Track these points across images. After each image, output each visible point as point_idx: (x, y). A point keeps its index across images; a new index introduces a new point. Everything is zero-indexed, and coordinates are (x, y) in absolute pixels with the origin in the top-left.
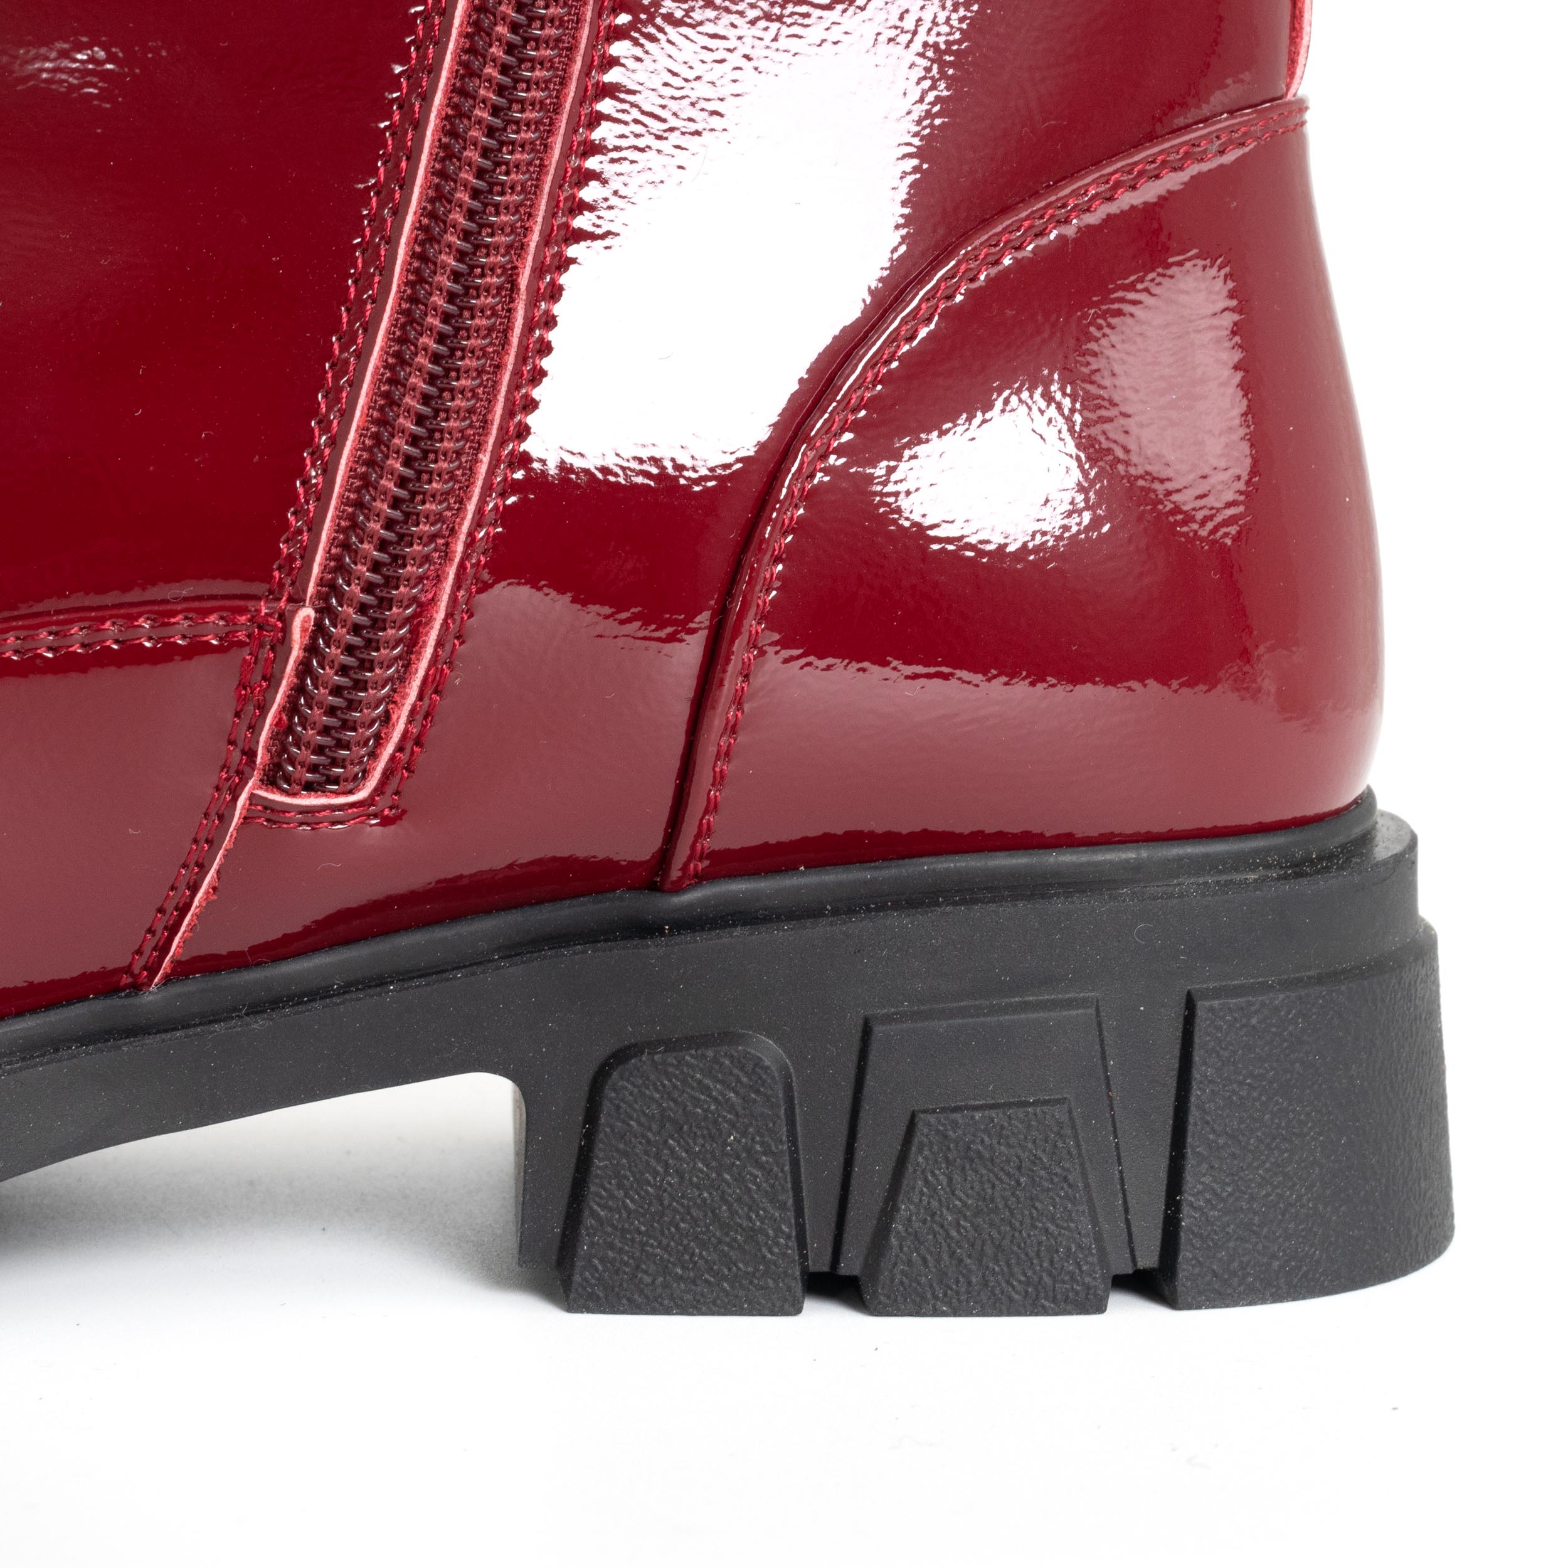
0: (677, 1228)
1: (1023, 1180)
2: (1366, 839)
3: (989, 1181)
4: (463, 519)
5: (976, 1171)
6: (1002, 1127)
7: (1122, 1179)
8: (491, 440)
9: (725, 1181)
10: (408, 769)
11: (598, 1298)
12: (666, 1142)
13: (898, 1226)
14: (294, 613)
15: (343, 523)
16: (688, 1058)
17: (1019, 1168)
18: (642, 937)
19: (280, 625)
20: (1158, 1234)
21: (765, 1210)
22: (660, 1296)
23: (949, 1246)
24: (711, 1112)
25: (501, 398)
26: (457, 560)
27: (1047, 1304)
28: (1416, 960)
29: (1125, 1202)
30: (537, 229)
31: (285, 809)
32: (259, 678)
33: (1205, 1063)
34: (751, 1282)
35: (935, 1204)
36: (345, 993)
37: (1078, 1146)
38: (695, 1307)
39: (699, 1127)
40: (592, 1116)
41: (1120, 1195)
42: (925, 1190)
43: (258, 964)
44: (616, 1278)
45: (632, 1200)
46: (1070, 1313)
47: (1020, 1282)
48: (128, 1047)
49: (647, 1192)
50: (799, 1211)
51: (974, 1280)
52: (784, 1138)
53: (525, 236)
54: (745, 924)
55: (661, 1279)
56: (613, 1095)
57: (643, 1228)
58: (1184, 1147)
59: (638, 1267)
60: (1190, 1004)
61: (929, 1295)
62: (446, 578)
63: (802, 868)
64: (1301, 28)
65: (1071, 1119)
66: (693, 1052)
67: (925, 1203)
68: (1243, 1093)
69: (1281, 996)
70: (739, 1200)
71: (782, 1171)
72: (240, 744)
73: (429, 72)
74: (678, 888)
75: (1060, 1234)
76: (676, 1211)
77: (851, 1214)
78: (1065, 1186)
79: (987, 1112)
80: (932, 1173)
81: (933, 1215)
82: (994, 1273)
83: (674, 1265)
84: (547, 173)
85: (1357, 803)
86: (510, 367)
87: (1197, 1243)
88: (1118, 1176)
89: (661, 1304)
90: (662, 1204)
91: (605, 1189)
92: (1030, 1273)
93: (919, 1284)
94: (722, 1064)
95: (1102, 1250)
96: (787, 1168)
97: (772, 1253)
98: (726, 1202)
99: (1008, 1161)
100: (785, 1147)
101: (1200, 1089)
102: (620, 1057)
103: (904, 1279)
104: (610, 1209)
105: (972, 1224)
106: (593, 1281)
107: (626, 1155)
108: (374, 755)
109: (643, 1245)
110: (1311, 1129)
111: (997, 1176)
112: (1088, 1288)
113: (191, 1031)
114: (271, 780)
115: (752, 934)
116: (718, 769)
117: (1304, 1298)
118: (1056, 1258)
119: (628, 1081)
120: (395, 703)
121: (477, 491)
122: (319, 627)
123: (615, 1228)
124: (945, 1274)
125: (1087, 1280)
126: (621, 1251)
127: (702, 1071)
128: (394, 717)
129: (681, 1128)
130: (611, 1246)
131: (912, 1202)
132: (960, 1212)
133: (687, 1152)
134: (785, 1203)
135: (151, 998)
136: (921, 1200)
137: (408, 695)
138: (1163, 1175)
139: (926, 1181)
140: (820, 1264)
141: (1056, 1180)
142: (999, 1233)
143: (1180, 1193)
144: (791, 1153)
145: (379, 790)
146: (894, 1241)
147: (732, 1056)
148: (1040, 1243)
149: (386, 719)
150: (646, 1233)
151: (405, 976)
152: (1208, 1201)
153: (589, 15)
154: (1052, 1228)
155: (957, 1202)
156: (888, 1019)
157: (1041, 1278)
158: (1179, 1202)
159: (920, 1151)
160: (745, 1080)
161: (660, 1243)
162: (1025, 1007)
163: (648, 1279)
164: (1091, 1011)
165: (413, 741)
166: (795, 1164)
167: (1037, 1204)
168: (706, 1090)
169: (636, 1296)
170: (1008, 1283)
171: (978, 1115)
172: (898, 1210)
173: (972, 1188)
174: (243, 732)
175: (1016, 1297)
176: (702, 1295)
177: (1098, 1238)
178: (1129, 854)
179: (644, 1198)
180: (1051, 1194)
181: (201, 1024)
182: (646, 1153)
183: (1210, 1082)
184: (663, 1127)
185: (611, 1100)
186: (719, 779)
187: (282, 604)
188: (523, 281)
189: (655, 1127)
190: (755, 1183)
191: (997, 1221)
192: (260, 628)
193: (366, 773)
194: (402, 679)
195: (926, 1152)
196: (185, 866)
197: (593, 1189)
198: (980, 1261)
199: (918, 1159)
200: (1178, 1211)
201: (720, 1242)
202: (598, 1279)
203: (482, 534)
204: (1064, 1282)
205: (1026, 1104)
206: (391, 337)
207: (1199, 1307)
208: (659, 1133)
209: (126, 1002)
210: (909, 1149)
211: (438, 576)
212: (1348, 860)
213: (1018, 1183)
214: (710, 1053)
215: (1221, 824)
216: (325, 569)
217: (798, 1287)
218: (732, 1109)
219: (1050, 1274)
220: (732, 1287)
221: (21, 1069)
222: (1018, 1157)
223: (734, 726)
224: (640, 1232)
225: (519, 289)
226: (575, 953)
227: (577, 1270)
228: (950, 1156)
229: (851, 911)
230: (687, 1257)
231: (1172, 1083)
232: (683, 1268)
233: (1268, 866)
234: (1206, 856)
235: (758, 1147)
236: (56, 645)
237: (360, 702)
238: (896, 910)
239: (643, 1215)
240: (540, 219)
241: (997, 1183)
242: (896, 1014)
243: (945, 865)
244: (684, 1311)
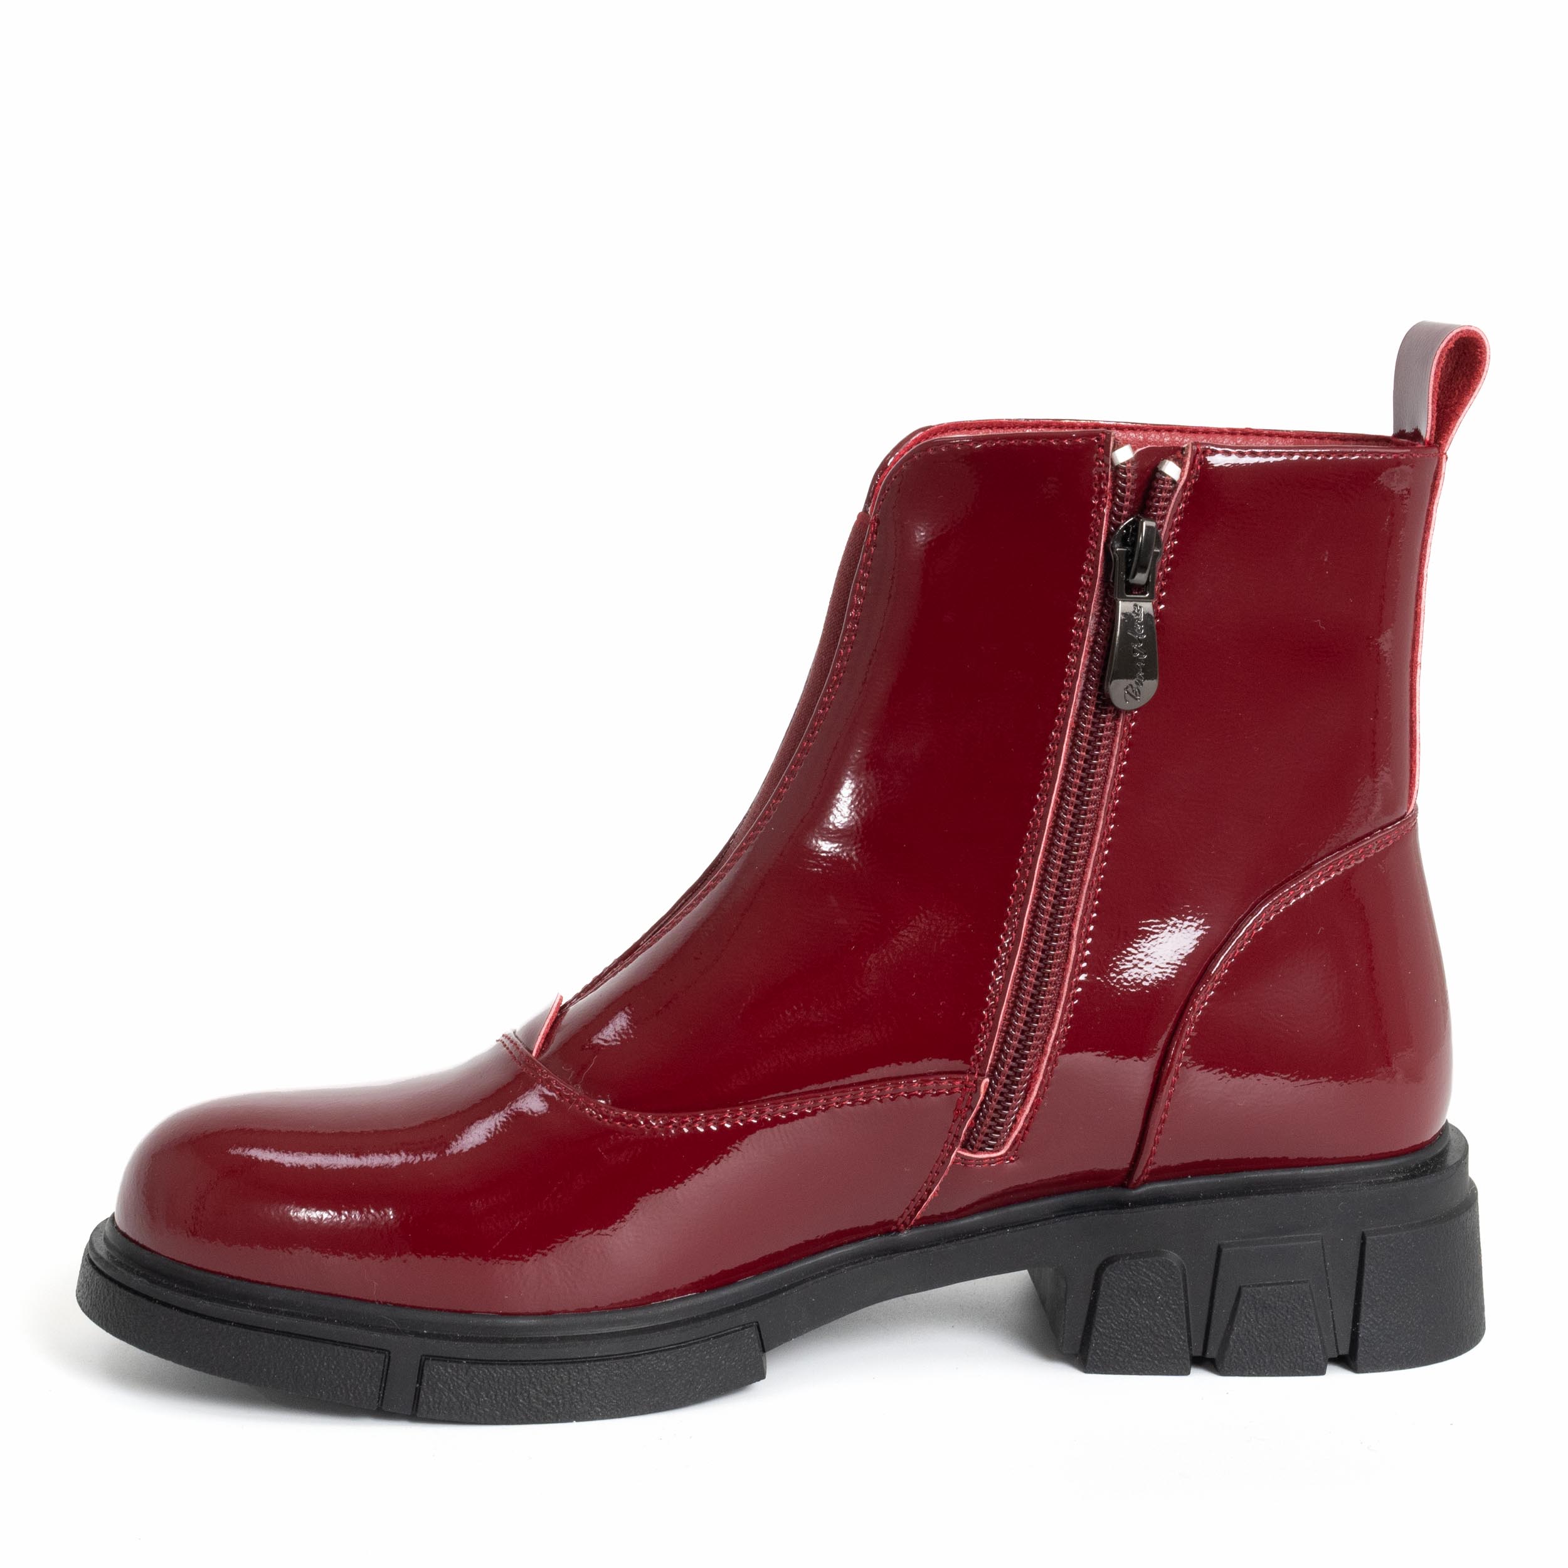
0: (1135, 1336)
1: (1289, 1317)
2: (1443, 1154)
3: (1274, 1317)
4: (1051, 1037)
5: (1268, 1313)
6: (1280, 1294)
7: (1333, 1315)
8: (1062, 1003)
9: (1156, 1316)
10: (1022, 1140)
11: (1099, 1367)
12: (1130, 1299)
13: (1233, 1337)
14: (981, 1082)
15: (1000, 1040)
16: (1140, 1262)
17: (1287, 1311)
18: (1119, 1209)
19: (975, 1085)
20: (1349, 1340)
21: (1174, 1329)
22: (1127, 1366)
23: (1256, 1345)
24: (1150, 1286)
25: (1066, 984)
26: (1048, 1055)
27: (1299, 1371)
28: (1467, 1210)
29: (1334, 1325)
30: (1081, 909)
31: (971, 1159)
32: (964, 1106)
33: (1370, 1264)
34: (1167, 1361)
35: (1250, 1327)
36: (987, 1232)
37: (1313, 1301)
38: (1142, 1372)
39: (1144, 1292)
40: (1096, 1286)
41: (1332, 1323)
42: (1245, 1321)
43: (950, 1221)
44: (1107, 1358)
45: (1115, 1325)
46: (1310, 1375)
47: (1288, 1362)
48: (897, 1258)
49: (1121, 1321)
50: (1188, 1328)
51: (1267, 1360)
52: (1182, 1298)
53: (1075, 912)
54: (1165, 1203)
55: (1127, 1359)
56: (1106, 1278)
57: (1120, 1337)
58: (1360, 1301)
59: (1117, 1354)
60: (1363, 1237)
61: (1247, 1367)
62: (1043, 1062)
63: (1189, 1177)
64: (1415, 782)
65: (1310, 1289)
66: (1142, 1259)
67: (1245, 1327)
68: (1388, 1277)
69: (1405, 1233)
70: (1162, 1325)
71: (1182, 1312)
72: (954, 1133)
73: (1036, 844)
74: (1135, 1187)
75: (1305, 1340)
76: (1134, 1329)
77: (1212, 1331)
78: (1308, 1319)
79: (1273, 1287)
80: (1249, 1314)
81: (1249, 1332)
82: (1276, 1358)
83: (1133, 1353)
84: (1085, 884)
85: (1440, 1135)
86: (1070, 970)
87: (1366, 1344)
88: (1331, 1314)
89: (1127, 1370)
90: (1128, 1326)
91: (1103, 1320)
92: (1292, 1357)
93: (1243, 1362)
94: (1155, 1265)
95: (1324, 1347)
96: (1184, 1311)
97: (1176, 1348)
98: (1156, 1325)
99: (1283, 1308)
100: (1183, 1302)
101: (1368, 1275)
102: (1109, 1262)
103: (1236, 1360)
104: (1105, 1328)
105: (1266, 1336)
106: (1097, 1360)
107: (1111, 1304)
108: (1009, 1136)
109: (1119, 1344)
110: (1418, 1292)
111: (1277, 1315)
112: (1318, 1364)
113: (922, 1251)
114: (964, 1147)
115: (1169, 1208)
116: (1156, 1139)
117: (1414, 1367)
118: (1303, 1351)
119: (1113, 1272)
120: (1019, 1114)
121: (1056, 1025)
122: (990, 1084)
123: (1107, 1336)
124: (1254, 1358)
125: (1317, 1360)
126: (1110, 1347)
127: (1146, 1268)
128: (1019, 1120)
129: (1137, 1293)
130: (1105, 1344)
131: (1240, 1327)
132: (1261, 1331)
133: (1139, 1303)
134: (1183, 1326)
135: (905, 1236)
136: (1243, 1325)
137: (1025, 1111)
138: (1351, 1313)
139: (1246, 1317)
140: (1198, 1352)
141: (1303, 1316)
142: (1279, 1340)
143: (1358, 1321)
144: (1185, 1304)
145: (1010, 1150)
146: (1231, 1343)
147: (1160, 1262)
148: (1296, 1344)
149: (1015, 1121)
150: (1121, 1339)
151: (1015, 1225)
152: (1371, 1325)
153: (1103, 815)
154: (1301, 1337)
155: (1259, 1326)
156: (1229, 1245)
157: (1297, 1360)
158: (1357, 1326)
159: (1244, 1303)
160: (1165, 1272)
161: (1127, 1343)
162: (1290, 1240)
163: (1121, 1359)
164: (1320, 1242)
165: (1026, 1128)
166: (1187, 1308)
167: (1296, 1328)
168: (1148, 1276)
169: (1116, 1367)
170: (1282, 1362)
171: (1269, 1288)
172: (1233, 1330)
173: (1266, 1320)
174: (955, 1128)
175: (1285, 1368)
176: (1146, 1366)
177: (1322, 1342)
178: (1336, 1169)
179: (1120, 1323)
180: (1301, 1322)
181: (925, 1247)
182: (1121, 1304)
183: (1372, 1272)
184: (1129, 1292)
185: (1105, 1280)
186: (1156, 1143)
187: (976, 1076)
188: (1075, 932)
189: (1125, 1292)
190: (1169, 1317)
191: (1277, 1335)
192: (966, 1086)
193: (1004, 1143)
194: (1023, 1104)
195: (1246, 1305)
196: (926, 1182)
197: (1097, 1319)
198: (1270, 1352)
199: (1242, 1307)
200: (1357, 1329)
201: (1154, 1343)
202: (1099, 1359)
203: (1058, 1042)
204: (1306, 1361)
205: (1291, 1283)
206: (1020, 959)
207: (1367, 1372)
208: (1127, 1295)
209: (895, 1237)
210: (1238, 1303)
211: (1039, 1061)
212: (1435, 1167)
213: (1287, 1318)
214: (1150, 1260)
215: (1375, 1152)
216: (993, 1060)
217: (1188, 1363)
218: (1159, 1285)
219: (1301, 1358)
220: (1159, 1363)
221: (853, 1268)
222: (1287, 1307)
223: (1164, 1120)
224: (1118, 1339)
225: (1073, 936)
226: (1089, 1216)
227: (1090, 1355)
228: (1257, 1306)
229: (1213, 1197)
230: (1139, 1350)
231: (1355, 1272)
232: (1137, 1355)
233: (1399, 1173)
234: (1371, 1169)
235: (1171, 1302)
236: (880, 1095)
237: (1006, 1115)
238: (1232, 1197)
239: (1120, 1331)
240: (1082, 905)
241: (1278, 1318)
242: (1232, 1243)
243: (1254, 1176)
244: (1138, 1373)
